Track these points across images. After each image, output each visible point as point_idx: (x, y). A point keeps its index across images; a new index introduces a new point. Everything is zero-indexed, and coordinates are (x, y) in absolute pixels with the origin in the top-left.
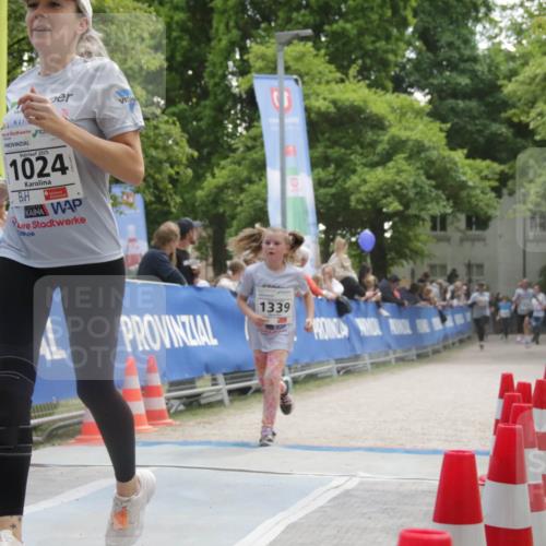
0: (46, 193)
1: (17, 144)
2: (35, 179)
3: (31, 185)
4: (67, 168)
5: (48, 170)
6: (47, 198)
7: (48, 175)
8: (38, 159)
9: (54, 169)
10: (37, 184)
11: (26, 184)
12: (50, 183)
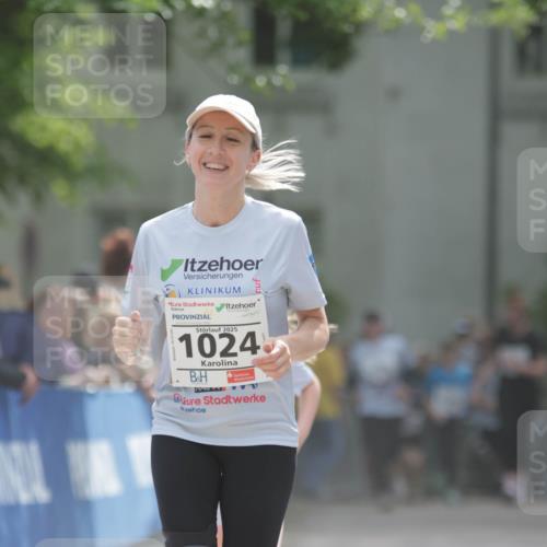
0: (230, 375)
1: (193, 317)
2: (217, 358)
3: (210, 364)
4: (259, 347)
5: (236, 348)
6: (230, 380)
7: (235, 355)
8: (221, 336)
9: (243, 348)
10: (218, 364)
11: (203, 363)
12: (236, 363)
